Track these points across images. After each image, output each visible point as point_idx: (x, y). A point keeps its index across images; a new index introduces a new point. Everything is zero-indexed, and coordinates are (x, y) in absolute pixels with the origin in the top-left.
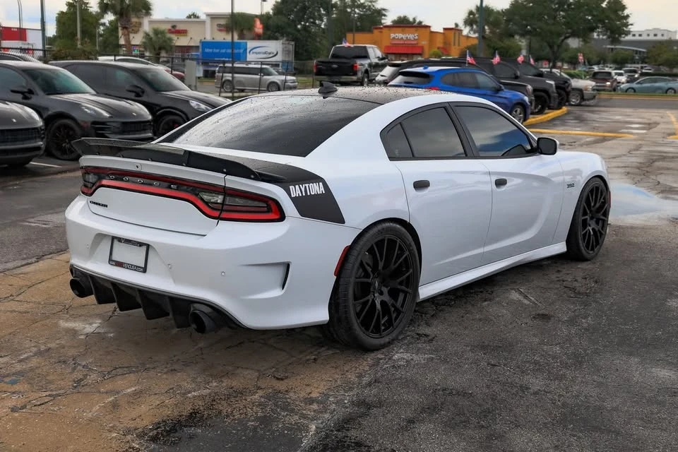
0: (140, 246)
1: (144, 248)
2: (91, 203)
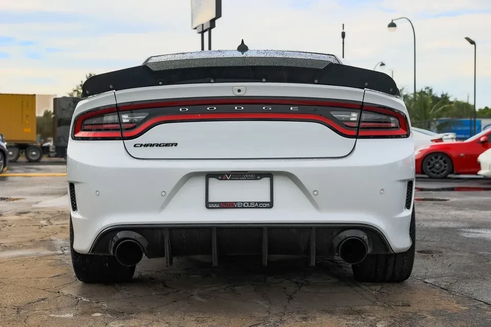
2: (135, 146)
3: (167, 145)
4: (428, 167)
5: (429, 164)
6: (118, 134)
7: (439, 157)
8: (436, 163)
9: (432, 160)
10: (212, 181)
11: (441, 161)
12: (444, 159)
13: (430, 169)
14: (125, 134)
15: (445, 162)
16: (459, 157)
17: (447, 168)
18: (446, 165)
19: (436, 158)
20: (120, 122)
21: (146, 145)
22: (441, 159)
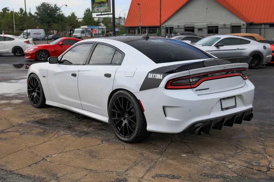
0: (232, 98)
1: (234, 98)
2: (196, 91)
3: (206, 89)
4: (39, 56)
5: (39, 55)
6: (189, 86)
7: (43, 52)
8: (42, 54)
9: (40, 53)
10: (222, 101)
11: (44, 54)
12: (45, 52)
13: (40, 57)
14: (192, 86)
15: (46, 54)
16: (52, 52)
17: (47, 56)
18: (47, 55)
19: (42, 52)
20: (190, 82)
21: (200, 90)
22: (44, 52)
